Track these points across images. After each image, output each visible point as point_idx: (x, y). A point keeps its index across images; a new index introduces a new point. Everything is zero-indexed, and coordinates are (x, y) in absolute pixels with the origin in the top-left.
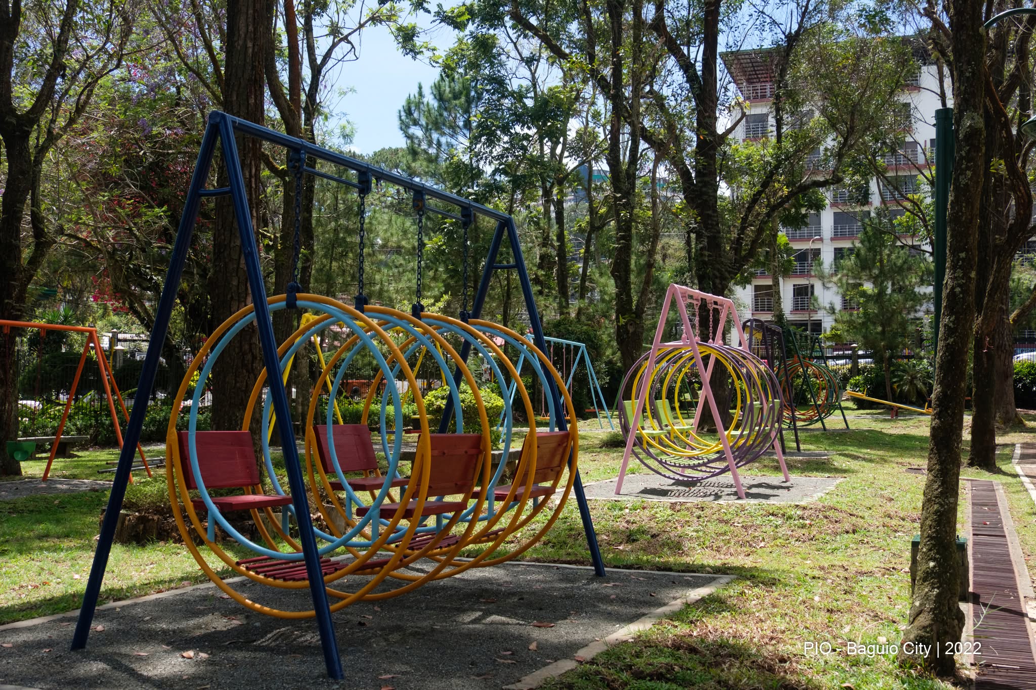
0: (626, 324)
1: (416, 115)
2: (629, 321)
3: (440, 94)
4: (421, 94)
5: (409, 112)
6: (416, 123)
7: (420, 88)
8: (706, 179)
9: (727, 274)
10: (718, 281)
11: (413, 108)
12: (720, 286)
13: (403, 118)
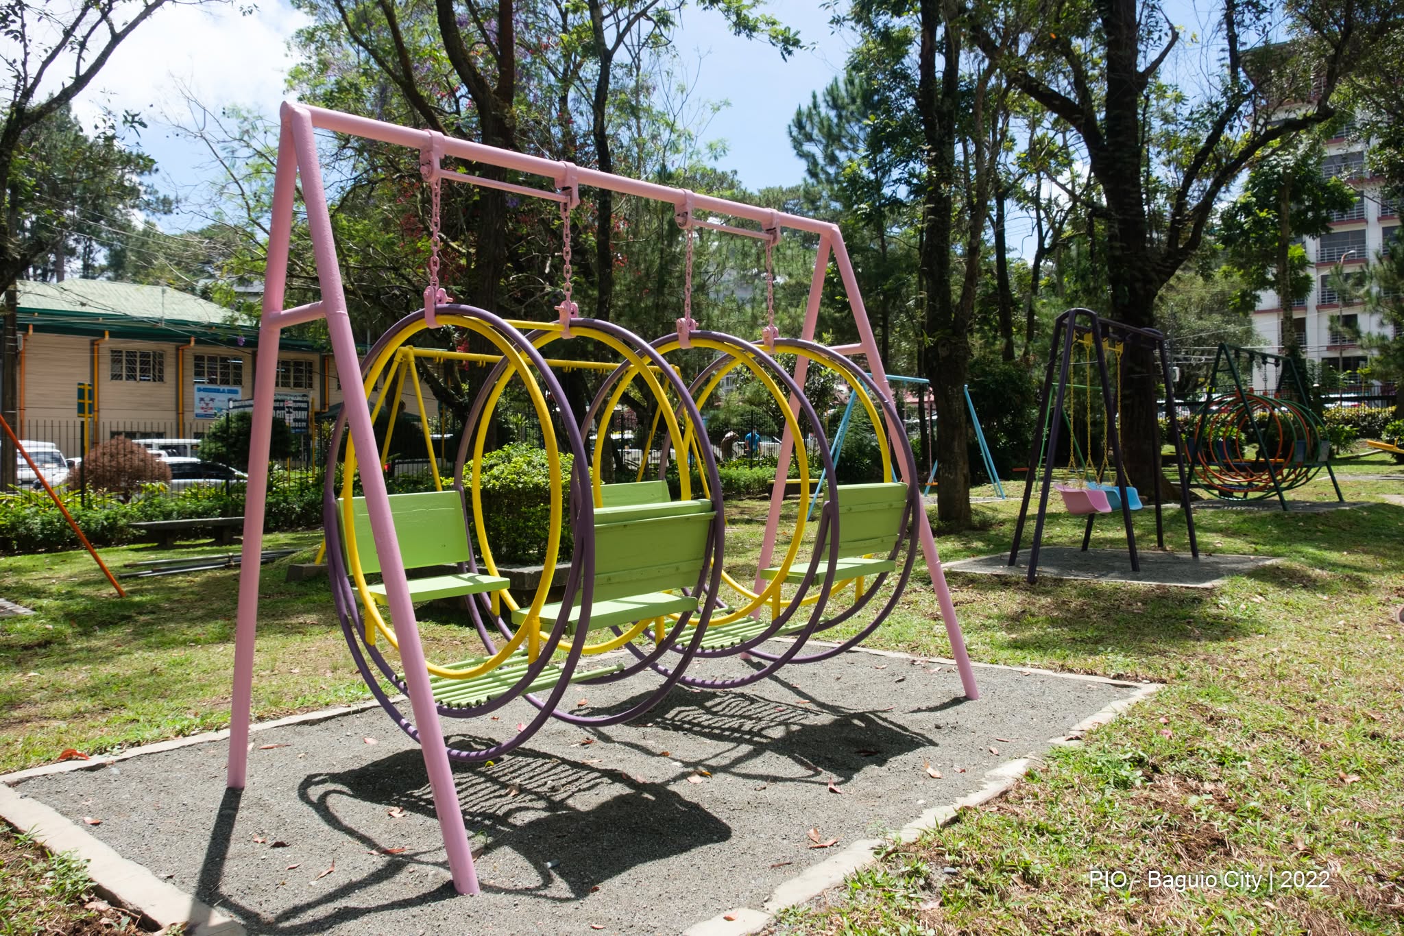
0: (936, 344)
1: (808, 128)
2: (939, 340)
3: (834, 100)
4: (815, 106)
5: (800, 125)
6: (809, 138)
7: (814, 97)
8: (1120, 139)
9: (1154, 275)
10: (1138, 285)
11: (804, 120)
12: (1142, 292)
13: (795, 133)
